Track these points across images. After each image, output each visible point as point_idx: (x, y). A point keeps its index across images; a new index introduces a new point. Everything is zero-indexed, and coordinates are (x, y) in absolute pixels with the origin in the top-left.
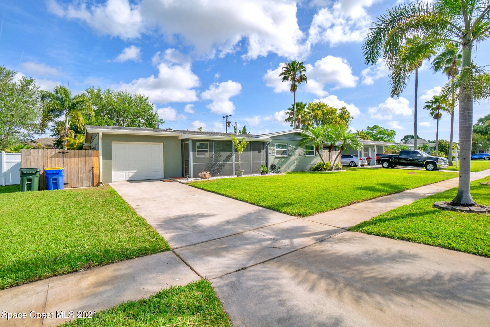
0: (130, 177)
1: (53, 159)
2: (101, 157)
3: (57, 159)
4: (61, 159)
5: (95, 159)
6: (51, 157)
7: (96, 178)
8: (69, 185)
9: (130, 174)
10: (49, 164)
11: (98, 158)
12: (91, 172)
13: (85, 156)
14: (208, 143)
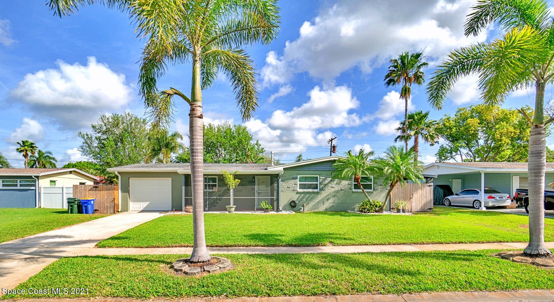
0: (144, 207)
1: (90, 192)
2: (120, 191)
3: (92, 192)
4: (95, 192)
5: (116, 192)
6: (89, 191)
7: (116, 207)
8: (99, 211)
9: (143, 205)
10: (87, 195)
11: (118, 191)
12: (113, 202)
13: (109, 190)
14: (217, 177)
